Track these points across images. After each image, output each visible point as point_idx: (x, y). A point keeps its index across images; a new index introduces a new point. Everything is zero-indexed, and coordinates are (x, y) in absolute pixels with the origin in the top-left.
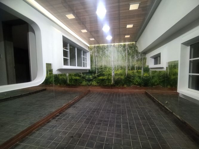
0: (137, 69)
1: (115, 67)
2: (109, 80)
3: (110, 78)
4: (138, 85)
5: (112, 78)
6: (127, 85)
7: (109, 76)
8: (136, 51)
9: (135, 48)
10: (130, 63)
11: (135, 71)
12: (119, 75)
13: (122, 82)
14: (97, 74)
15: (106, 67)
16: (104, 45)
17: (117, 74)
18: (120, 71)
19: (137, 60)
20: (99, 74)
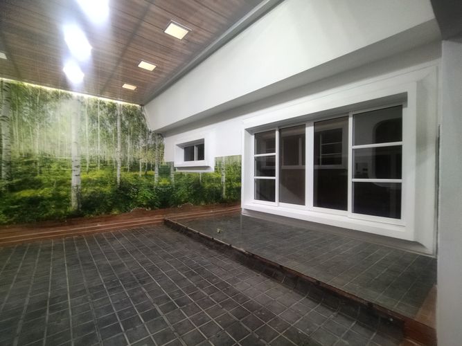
0: (144, 168)
1: (84, 161)
2: (61, 200)
3: (63, 193)
4: (147, 206)
5: (73, 195)
6: (120, 209)
7: (62, 187)
8: (143, 126)
9: (139, 120)
10: (126, 152)
11: (141, 173)
12: (96, 183)
13: (106, 203)
14: (7, 182)
15: (47, 161)
16: (44, 87)
17: (89, 180)
18: (98, 174)
19: (145, 149)
20: (15, 181)
